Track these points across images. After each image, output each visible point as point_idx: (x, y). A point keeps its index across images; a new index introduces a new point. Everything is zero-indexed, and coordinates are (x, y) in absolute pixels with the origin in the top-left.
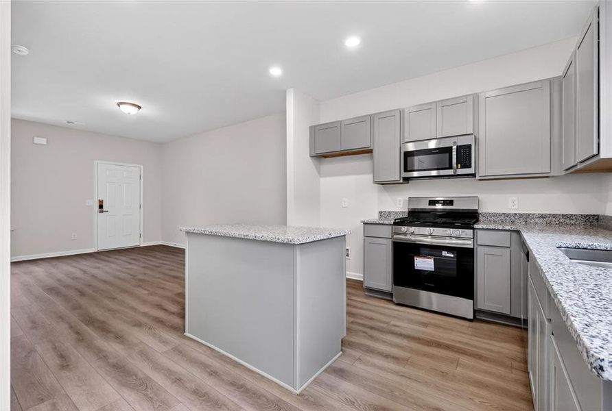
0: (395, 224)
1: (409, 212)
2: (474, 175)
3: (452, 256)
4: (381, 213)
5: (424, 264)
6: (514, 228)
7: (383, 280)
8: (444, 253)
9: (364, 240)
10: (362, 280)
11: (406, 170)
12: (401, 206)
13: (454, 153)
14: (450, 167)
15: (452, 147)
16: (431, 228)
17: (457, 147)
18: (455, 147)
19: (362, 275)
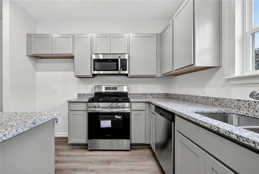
0: (89, 101)
1: (95, 94)
2: (127, 75)
3: (120, 117)
4: (79, 94)
5: (106, 124)
6: (147, 100)
7: (82, 137)
8: (117, 117)
9: (69, 112)
10: (68, 136)
11: (94, 70)
12: (91, 90)
13: (119, 63)
14: (117, 70)
15: (118, 59)
16: (110, 103)
17: (121, 59)
18: (119, 60)
19: (68, 133)
